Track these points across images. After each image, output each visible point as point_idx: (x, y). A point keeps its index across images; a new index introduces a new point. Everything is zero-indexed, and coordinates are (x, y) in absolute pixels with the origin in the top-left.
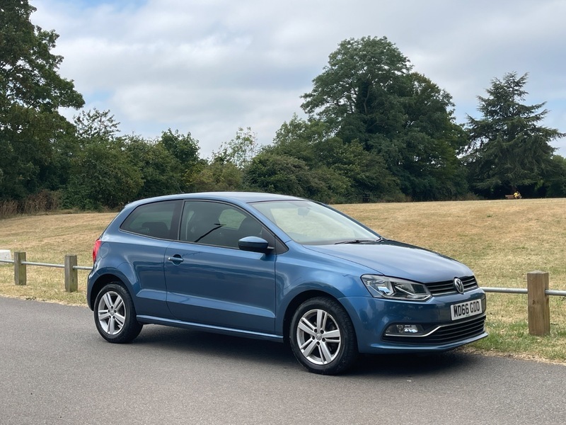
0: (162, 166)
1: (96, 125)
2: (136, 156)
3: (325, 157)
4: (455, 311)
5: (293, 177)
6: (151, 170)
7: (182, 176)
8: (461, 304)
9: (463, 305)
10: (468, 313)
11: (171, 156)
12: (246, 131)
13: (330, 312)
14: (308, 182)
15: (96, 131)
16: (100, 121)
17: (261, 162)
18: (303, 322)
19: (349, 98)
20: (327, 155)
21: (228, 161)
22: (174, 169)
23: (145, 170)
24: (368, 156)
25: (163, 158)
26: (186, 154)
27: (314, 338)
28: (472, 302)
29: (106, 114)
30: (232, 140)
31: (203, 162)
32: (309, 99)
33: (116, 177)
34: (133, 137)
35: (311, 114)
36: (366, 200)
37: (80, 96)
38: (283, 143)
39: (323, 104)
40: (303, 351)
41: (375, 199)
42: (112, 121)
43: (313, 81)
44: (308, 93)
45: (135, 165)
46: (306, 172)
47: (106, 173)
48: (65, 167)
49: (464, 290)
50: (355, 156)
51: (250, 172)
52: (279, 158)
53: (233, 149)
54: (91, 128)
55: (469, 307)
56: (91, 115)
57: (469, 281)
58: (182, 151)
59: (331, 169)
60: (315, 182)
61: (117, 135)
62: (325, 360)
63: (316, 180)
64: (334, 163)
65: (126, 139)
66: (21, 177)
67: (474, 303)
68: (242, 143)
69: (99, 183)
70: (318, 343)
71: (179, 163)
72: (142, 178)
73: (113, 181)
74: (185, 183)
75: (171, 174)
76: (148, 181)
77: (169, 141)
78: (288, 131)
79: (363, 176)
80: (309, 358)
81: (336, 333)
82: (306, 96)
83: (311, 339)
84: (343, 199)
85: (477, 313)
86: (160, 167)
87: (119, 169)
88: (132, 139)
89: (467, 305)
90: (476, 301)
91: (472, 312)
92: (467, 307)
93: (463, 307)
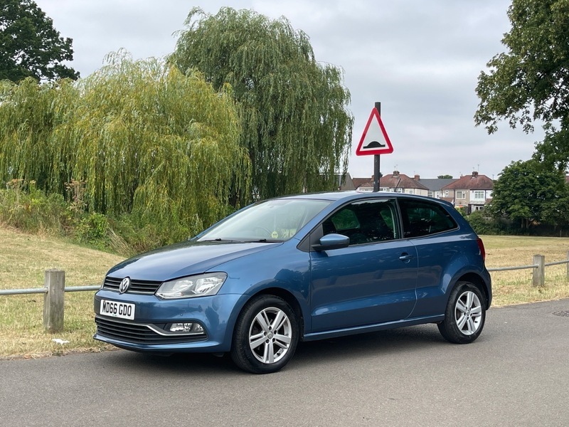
4: (104, 307)
8: (110, 302)
9: (112, 304)
10: (115, 313)
28: (123, 304)
55: (118, 307)
67: (125, 305)
89: (116, 304)
90: (128, 305)
91: (121, 314)
92: (116, 306)
93: (112, 306)
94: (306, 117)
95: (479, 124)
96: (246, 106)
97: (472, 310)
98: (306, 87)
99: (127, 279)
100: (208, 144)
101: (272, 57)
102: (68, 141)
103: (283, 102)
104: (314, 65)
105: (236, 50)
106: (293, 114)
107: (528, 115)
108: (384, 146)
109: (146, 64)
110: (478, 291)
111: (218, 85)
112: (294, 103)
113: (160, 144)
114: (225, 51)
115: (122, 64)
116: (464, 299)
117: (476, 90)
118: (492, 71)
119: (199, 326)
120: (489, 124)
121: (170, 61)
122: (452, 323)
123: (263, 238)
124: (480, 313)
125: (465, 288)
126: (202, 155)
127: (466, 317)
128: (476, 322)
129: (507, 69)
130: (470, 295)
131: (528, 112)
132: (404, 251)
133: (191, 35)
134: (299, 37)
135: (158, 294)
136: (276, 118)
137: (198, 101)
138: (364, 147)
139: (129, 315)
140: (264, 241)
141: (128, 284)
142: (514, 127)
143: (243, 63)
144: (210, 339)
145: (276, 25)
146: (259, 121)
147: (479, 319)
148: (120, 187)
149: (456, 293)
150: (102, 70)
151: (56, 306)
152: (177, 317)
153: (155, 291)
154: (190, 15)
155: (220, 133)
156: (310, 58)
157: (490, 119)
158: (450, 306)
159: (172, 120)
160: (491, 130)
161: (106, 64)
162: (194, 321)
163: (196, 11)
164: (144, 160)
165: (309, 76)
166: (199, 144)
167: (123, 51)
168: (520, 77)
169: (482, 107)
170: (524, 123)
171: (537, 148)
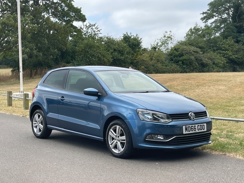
0: (122, 52)
1: (90, 30)
2: (109, 46)
3: (213, 47)
4: (186, 129)
5: (193, 58)
6: (116, 53)
7: (132, 57)
8: (190, 126)
9: (192, 126)
10: (195, 130)
11: (127, 47)
12: (169, 33)
13: (122, 127)
14: (201, 60)
15: (89, 34)
16: (92, 29)
17: (175, 49)
18: (111, 132)
19: (228, 14)
20: (213, 45)
21: (158, 49)
22: (128, 53)
23: (113, 54)
24: (237, 46)
25: (123, 48)
26: (135, 45)
27: (115, 140)
28: (199, 125)
29: (95, 25)
30: (161, 38)
31: (145, 50)
32: (205, 15)
33: (98, 57)
34: (108, 37)
35: (206, 23)
36: (234, 70)
37: (84, 16)
38: (189, 39)
39: (213, 18)
40: (111, 146)
41: (240, 70)
42: (97, 28)
43: (208, 5)
44: (204, 12)
45: (108, 51)
46: (201, 55)
47: (93, 55)
48: (74, 52)
49: (195, 118)
50: (229, 46)
51: (170, 55)
52: (185, 47)
53: (162, 42)
54: (87, 32)
55: (196, 127)
56: (87, 26)
57: (202, 114)
58: (133, 44)
59: (215, 53)
60: (205, 60)
61: (100, 36)
62: (119, 151)
63: (206, 59)
64: (217, 50)
65: (104, 38)
66: (52, 57)
67: (200, 125)
68: (166, 40)
69: (90, 60)
70: (117, 142)
71: (131, 50)
72: (112, 58)
73: (97, 59)
74: (134, 60)
75: (127, 56)
76: (114, 59)
77: (127, 39)
78: (192, 33)
79: (234, 57)
80: (113, 150)
81: (124, 138)
82: (204, 13)
83: (114, 140)
84: (221, 70)
85: (203, 131)
86: (121, 52)
87: (100, 53)
88: (107, 38)
89: (195, 126)
90: (202, 124)
91: (199, 130)
92: (195, 127)
93: (192, 127)
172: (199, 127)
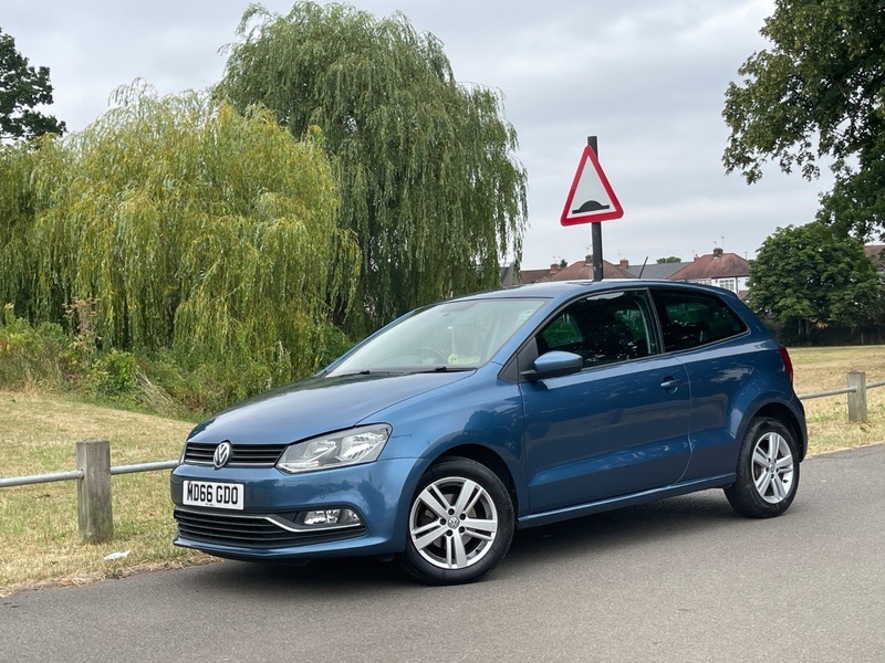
4: (190, 492)
8: (200, 483)
9: (203, 486)
10: (209, 501)
28: (223, 485)
55: (213, 491)
67: (226, 488)
85: (230, 506)
89: (210, 487)
90: (231, 486)
91: (220, 502)
92: (210, 490)
93: (203, 489)
94: (448, 174)
95: (731, 169)
96: (346, 161)
97: (778, 462)
98: (443, 125)
99: (226, 445)
100: (289, 226)
101: (384, 80)
102: (61, 234)
103: (407, 151)
104: (453, 89)
105: (324, 70)
106: (425, 170)
107: (809, 150)
108: (608, 207)
109: (179, 101)
110: (786, 431)
111: (299, 130)
112: (426, 153)
113: (211, 232)
114: (307, 73)
115: (141, 105)
116: (765, 445)
117: (724, 114)
118: (748, 82)
119: (350, 513)
120: (748, 168)
121: (217, 94)
122: (748, 486)
123: (441, 366)
124: (792, 467)
125: (765, 428)
126: (281, 245)
127: (769, 474)
128: (785, 481)
129: (774, 76)
130: (774, 439)
131: (808, 145)
132: (667, 374)
133: (248, 49)
134: (426, 44)
135: (281, 465)
136: (398, 179)
137: (268, 158)
138: (574, 212)
139: (235, 503)
140: (443, 370)
141: (227, 452)
142: (788, 171)
143: (338, 92)
144: (372, 534)
145: (387, 26)
146: (369, 184)
147: (789, 477)
148: (151, 305)
149: (751, 435)
150: (107, 115)
151: (99, 499)
152: (314, 501)
153: (276, 461)
154: (245, 18)
155: (308, 208)
156: (447, 77)
157: (749, 160)
158: (744, 459)
159: (229, 191)
160: (752, 177)
161: (114, 105)
162: (343, 506)
163: (255, 11)
164: (187, 259)
165: (447, 107)
166: (274, 228)
167: (141, 82)
168: (793, 88)
169: (735, 140)
170: (804, 163)
171: (822, 203)
172: (221, 492)
